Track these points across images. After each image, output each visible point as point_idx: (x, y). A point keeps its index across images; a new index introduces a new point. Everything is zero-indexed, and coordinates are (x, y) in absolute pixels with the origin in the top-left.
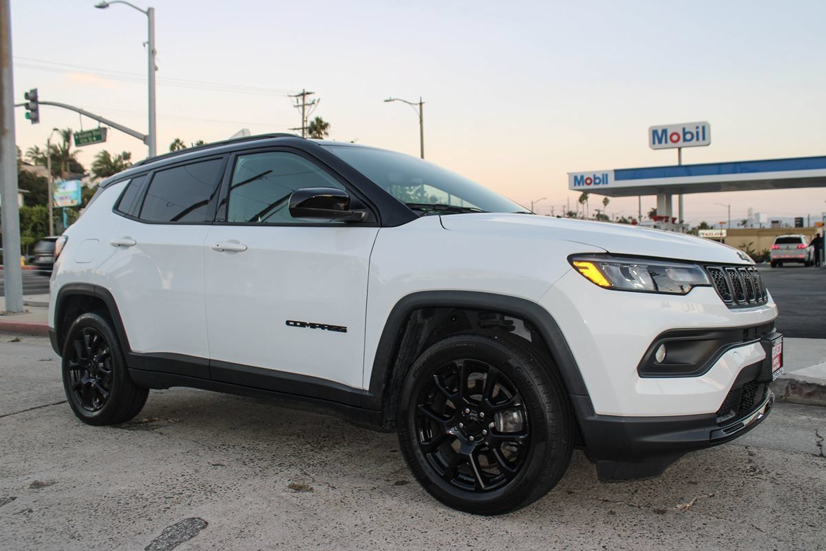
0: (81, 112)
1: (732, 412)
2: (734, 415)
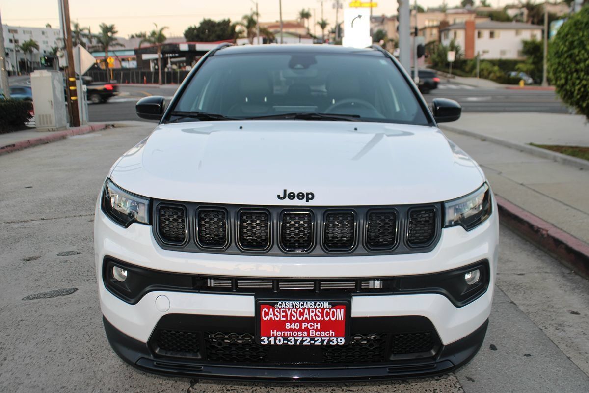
1: (198, 353)
2: (200, 357)
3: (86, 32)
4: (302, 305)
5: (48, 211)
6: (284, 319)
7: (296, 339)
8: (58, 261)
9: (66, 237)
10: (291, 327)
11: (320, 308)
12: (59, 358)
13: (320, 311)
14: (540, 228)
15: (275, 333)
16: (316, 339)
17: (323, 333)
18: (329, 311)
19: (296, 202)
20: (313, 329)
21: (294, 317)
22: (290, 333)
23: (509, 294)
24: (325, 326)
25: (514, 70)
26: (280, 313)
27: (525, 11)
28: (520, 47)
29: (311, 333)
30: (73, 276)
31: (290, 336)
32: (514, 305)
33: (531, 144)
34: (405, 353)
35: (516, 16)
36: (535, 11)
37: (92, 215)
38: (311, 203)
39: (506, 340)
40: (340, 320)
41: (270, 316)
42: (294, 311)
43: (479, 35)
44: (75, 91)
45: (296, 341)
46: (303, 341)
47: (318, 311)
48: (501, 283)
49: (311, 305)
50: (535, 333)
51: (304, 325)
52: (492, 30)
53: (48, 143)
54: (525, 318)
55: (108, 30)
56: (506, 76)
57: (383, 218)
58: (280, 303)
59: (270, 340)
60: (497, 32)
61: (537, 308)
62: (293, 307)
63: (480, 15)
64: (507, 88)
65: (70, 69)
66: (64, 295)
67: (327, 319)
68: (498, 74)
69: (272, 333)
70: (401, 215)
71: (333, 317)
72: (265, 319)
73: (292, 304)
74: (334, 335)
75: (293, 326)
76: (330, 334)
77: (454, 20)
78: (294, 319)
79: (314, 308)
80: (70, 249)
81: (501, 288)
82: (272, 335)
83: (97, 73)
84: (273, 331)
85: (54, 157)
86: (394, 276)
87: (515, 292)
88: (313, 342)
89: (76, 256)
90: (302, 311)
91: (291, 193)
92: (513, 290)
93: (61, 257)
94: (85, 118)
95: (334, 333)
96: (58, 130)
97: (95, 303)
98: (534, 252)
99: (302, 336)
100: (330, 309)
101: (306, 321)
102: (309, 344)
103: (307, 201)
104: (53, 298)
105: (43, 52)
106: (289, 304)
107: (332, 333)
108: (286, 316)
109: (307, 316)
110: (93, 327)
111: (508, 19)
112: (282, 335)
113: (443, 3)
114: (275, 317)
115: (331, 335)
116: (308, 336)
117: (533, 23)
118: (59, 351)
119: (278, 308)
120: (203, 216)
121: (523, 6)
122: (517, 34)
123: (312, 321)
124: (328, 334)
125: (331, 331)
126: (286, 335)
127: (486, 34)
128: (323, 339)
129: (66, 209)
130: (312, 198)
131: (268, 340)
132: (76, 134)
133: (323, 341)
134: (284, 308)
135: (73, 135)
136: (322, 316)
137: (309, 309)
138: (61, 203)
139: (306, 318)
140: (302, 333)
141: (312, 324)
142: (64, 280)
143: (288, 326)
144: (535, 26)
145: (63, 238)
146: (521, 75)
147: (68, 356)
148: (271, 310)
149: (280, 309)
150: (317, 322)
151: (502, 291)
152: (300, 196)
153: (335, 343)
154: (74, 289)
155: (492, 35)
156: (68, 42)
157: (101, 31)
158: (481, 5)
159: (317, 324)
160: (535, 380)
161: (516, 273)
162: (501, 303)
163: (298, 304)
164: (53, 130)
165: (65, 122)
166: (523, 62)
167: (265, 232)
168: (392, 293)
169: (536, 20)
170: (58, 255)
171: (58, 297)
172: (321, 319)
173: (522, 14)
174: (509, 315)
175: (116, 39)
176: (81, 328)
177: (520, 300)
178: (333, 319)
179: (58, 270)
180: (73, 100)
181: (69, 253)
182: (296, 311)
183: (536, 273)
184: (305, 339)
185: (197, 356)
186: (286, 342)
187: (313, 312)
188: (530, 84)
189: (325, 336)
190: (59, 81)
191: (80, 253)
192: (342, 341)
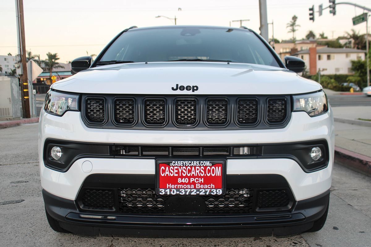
0: (355, 5)
1: (113, 208)
2: (114, 210)
3: (37, 58)
4: (190, 164)
5: (4, 161)
6: (177, 175)
7: (186, 190)
8: (11, 186)
9: (17, 174)
10: (182, 181)
11: (203, 166)
12: (8, 236)
13: (203, 169)
14: (368, 162)
15: (170, 186)
16: (201, 190)
17: (206, 186)
18: (210, 169)
19: (185, 92)
20: (199, 183)
21: (184, 173)
22: (181, 186)
23: (346, 200)
24: (208, 180)
25: (346, 82)
26: (173, 170)
27: (353, 41)
28: (350, 66)
29: (197, 186)
30: (21, 194)
31: (181, 188)
32: (350, 206)
33: (359, 119)
34: (268, 207)
35: (346, 44)
36: (359, 40)
37: (37, 162)
38: (196, 93)
39: (345, 224)
40: (218, 175)
41: (166, 173)
42: (184, 169)
43: (320, 58)
44: (28, 92)
45: (186, 192)
46: (191, 192)
47: (202, 169)
48: (340, 194)
49: (197, 164)
50: (367, 221)
51: (192, 180)
52: (329, 54)
53: (6, 128)
54: (359, 213)
55: (53, 57)
56: (340, 86)
57: (248, 103)
58: (174, 162)
59: (166, 191)
60: (332, 55)
61: (368, 207)
62: (183, 166)
63: (320, 44)
64: (341, 94)
65: (24, 76)
66: (14, 203)
67: (209, 175)
68: (334, 85)
69: (168, 186)
70: (261, 102)
71: (213, 174)
72: (163, 175)
73: (183, 163)
74: (214, 187)
75: (183, 181)
76: (211, 186)
77: (301, 48)
78: (184, 175)
79: (199, 166)
80: (21, 179)
81: (340, 197)
82: (168, 187)
83: (44, 87)
84: (169, 185)
85: (11, 134)
86: (257, 144)
87: (351, 199)
88: (199, 193)
89: (24, 184)
90: (190, 169)
91: (181, 86)
92: (349, 198)
93: (13, 184)
94: (34, 113)
95: (214, 186)
96: (14, 120)
97: (37, 207)
98: (364, 178)
99: (190, 188)
100: (211, 167)
101: (193, 176)
102: (195, 194)
103: (193, 91)
104: (6, 205)
105: (5, 72)
106: (180, 163)
107: (213, 186)
108: (178, 173)
109: (194, 173)
110: (35, 220)
111: (340, 46)
112: (176, 188)
113: (293, 37)
114: (170, 173)
115: (212, 188)
116: (195, 188)
117: (358, 48)
118: (8, 232)
119: (172, 166)
120: (118, 103)
121: (351, 37)
122: (347, 56)
123: (198, 177)
124: (209, 186)
125: (212, 184)
126: (178, 187)
127: (324, 57)
128: (206, 190)
129: (18, 160)
130: (197, 89)
131: (165, 191)
132: (27, 123)
133: (206, 192)
134: (176, 166)
135: (25, 124)
136: (205, 173)
137: (195, 167)
138: (15, 157)
139: (193, 175)
140: (190, 186)
141: (198, 179)
142: (14, 196)
143: (180, 180)
144: (360, 51)
145: (15, 174)
146: (351, 84)
147: (15, 235)
148: (167, 168)
149: (173, 167)
150: (201, 177)
151: (341, 199)
152: (188, 88)
153: (215, 193)
154: (22, 200)
155: (329, 57)
156: (23, 57)
157: (47, 58)
158: (320, 37)
159: (201, 179)
160: (368, 245)
161: (351, 189)
162: (340, 205)
163: (187, 163)
164: (10, 119)
165: (19, 114)
166: (352, 76)
167: (163, 113)
168: (256, 157)
169: (360, 47)
170: (11, 183)
171: (10, 204)
172: (204, 175)
173: (350, 42)
174: (347, 211)
175: (57, 63)
176: (26, 220)
177: (355, 203)
178: (213, 175)
179: (10, 190)
180: (26, 99)
181: (19, 182)
182: (185, 169)
183: (366, 189)
184: (192, 190)
185: (112, 209)
186: (178, 193)
187: (198, 169)
188: (358, 91)
189: (208, 188)
190: (16, 85)
191: (27, 182)
192: (220, 192)
